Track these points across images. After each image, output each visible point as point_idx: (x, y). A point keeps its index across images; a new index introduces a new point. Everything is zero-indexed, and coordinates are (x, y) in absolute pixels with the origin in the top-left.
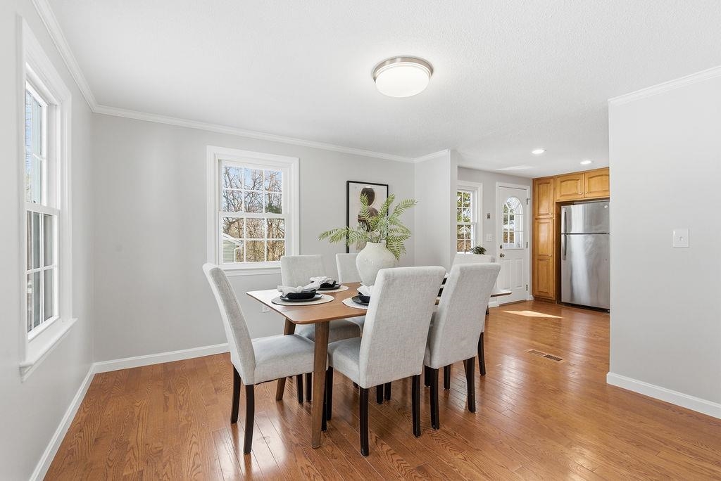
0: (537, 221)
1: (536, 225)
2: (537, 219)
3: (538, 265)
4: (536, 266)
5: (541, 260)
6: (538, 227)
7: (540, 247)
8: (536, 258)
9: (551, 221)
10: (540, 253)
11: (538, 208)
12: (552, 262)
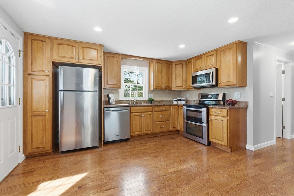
0: (30, 77)
1: (29, 81)
2: (29, 75)
3: (32, 122)
4: (29, 123)
5: (34, 116)
6: (32, 83)
7: (35, 104)
8: (29, 115)
9: (47, 79)
10: (35, 110)
11: (32, 64)
12: (49, 117)
